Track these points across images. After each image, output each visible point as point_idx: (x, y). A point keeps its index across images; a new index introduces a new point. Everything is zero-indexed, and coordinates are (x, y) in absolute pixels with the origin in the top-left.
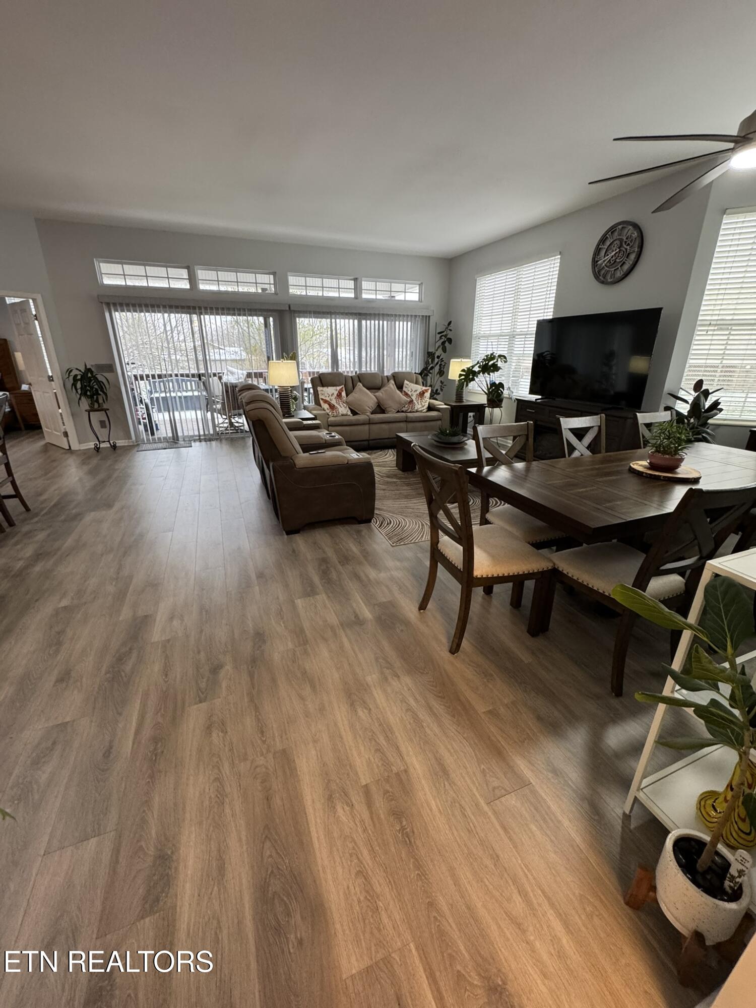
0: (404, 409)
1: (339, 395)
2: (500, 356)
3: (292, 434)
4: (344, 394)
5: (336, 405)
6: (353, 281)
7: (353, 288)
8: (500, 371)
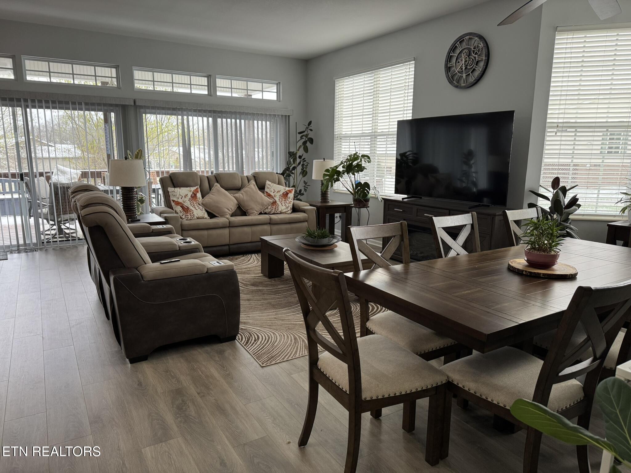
0: (267, 211)
1: (194, 196)
2: (363, 156)
3: (139, 242)
4: (199, 195)
5: (191, 208)
6: (206, 79)
7: (206, 84)
8: (365, 170)
